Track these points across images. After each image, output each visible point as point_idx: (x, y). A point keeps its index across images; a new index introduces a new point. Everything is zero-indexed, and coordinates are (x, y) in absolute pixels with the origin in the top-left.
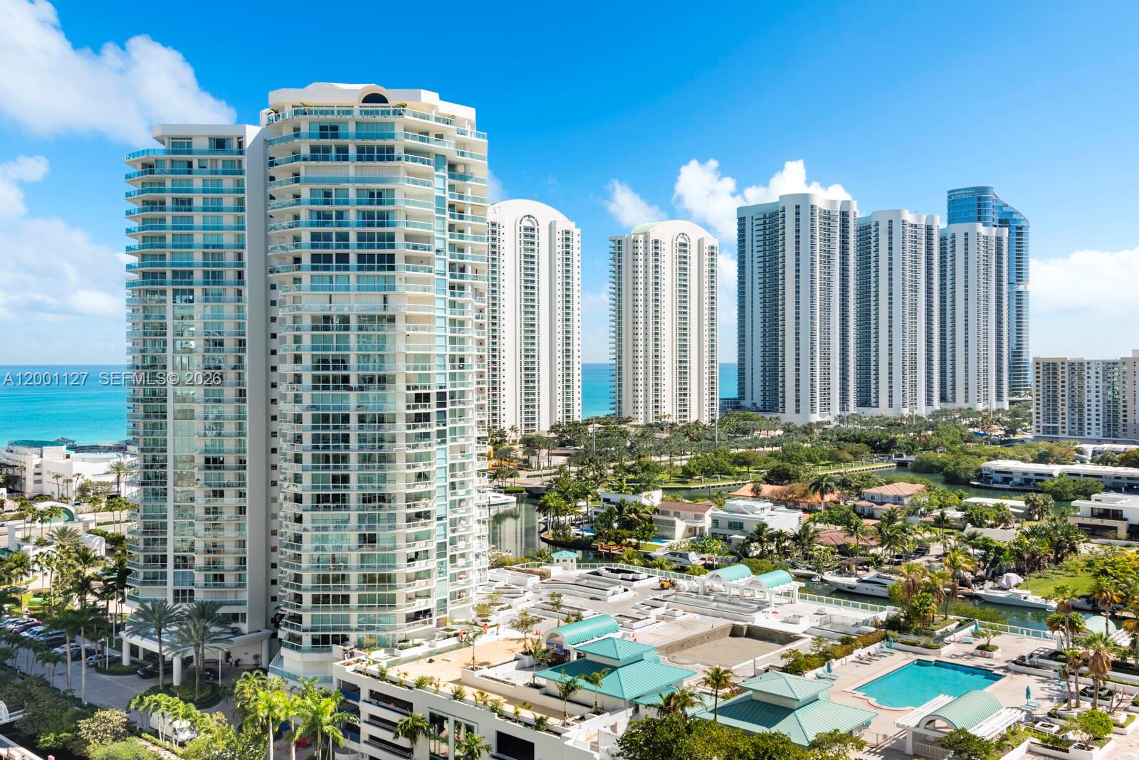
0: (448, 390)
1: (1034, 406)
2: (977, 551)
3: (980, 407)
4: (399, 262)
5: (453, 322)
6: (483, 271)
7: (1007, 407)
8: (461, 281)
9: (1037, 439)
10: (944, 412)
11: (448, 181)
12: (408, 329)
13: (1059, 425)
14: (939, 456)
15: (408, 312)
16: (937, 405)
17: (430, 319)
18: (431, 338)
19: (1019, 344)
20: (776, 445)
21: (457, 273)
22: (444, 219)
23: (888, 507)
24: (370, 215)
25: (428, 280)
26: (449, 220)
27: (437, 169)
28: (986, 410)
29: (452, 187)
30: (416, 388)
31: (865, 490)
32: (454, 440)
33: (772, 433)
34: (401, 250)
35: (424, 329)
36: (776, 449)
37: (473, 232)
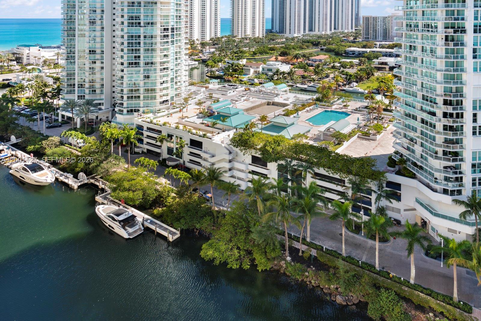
0: (175, 27)
1: (362, 31)
2: (344, 76)
3: (346, 31)
5: (177, 4)
7: (354, 31)
9: (363, 41)
10: (335, 33)
12: (161, 6)
13: (369, 36)
14: (333, 47)
15: (161, 1)
16: (333, 31)
17: (169, 3)
18: (169, 10)
19: (358, 11)
20: (283, 44)
23: (317, 63)
28: (348, 32)
30: (164, 26)
31: (310, 58)
32: (177, 43)
33: (282, 40)
35: (167, 6)
36: (283, 45)
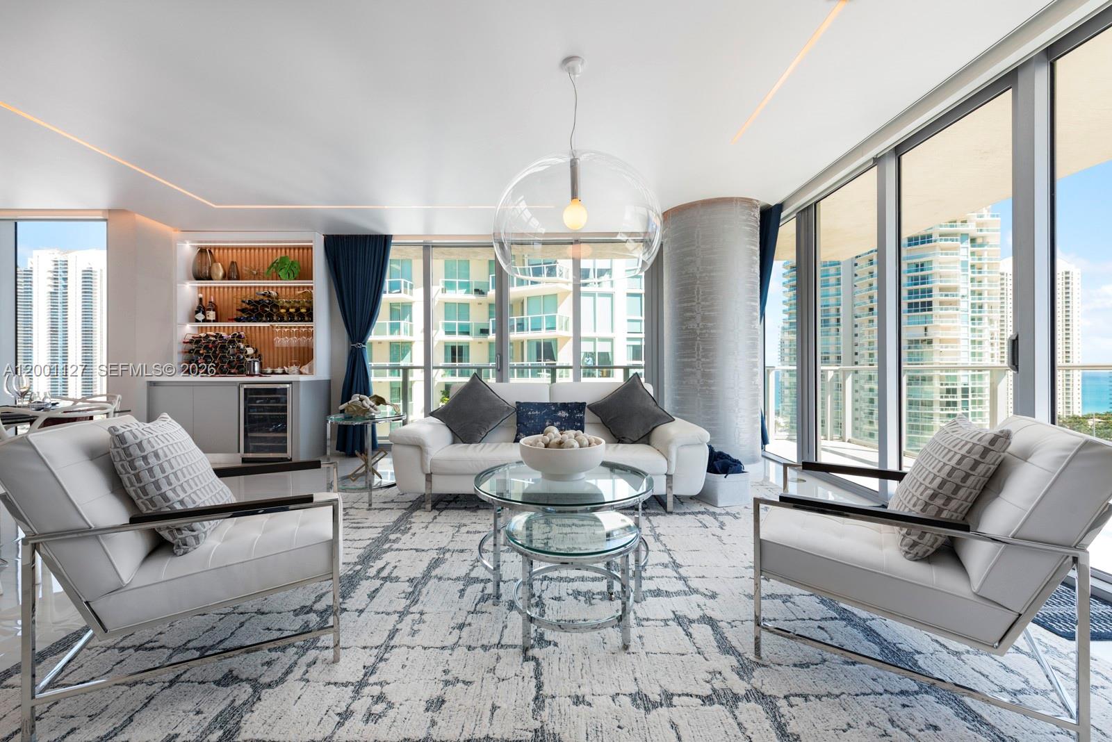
0: (970, 386)
4: (935, 306)
5: (973, 342)
6: (996, 307)
8: (980, 314)
11: (971, 249)
12: (942, 347)
15: (941, 337)
17: (956, 341)
18: (958, 353)
21: (977, 310)
22: (967, 275)
24: (916, 278)
25: (955, 316)
26: (970, 275)
27: (962, 243)
29: (973, 253)
30: (947, 384)
34: (936, 297)
35: (952, 347)
37: (989, 281)
